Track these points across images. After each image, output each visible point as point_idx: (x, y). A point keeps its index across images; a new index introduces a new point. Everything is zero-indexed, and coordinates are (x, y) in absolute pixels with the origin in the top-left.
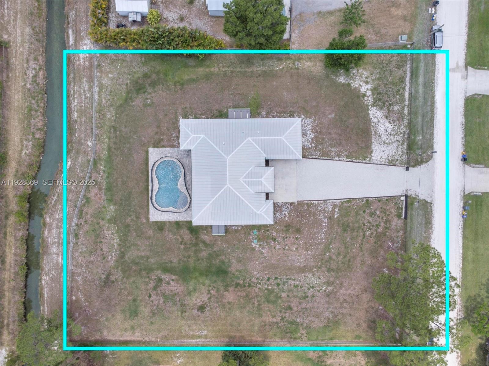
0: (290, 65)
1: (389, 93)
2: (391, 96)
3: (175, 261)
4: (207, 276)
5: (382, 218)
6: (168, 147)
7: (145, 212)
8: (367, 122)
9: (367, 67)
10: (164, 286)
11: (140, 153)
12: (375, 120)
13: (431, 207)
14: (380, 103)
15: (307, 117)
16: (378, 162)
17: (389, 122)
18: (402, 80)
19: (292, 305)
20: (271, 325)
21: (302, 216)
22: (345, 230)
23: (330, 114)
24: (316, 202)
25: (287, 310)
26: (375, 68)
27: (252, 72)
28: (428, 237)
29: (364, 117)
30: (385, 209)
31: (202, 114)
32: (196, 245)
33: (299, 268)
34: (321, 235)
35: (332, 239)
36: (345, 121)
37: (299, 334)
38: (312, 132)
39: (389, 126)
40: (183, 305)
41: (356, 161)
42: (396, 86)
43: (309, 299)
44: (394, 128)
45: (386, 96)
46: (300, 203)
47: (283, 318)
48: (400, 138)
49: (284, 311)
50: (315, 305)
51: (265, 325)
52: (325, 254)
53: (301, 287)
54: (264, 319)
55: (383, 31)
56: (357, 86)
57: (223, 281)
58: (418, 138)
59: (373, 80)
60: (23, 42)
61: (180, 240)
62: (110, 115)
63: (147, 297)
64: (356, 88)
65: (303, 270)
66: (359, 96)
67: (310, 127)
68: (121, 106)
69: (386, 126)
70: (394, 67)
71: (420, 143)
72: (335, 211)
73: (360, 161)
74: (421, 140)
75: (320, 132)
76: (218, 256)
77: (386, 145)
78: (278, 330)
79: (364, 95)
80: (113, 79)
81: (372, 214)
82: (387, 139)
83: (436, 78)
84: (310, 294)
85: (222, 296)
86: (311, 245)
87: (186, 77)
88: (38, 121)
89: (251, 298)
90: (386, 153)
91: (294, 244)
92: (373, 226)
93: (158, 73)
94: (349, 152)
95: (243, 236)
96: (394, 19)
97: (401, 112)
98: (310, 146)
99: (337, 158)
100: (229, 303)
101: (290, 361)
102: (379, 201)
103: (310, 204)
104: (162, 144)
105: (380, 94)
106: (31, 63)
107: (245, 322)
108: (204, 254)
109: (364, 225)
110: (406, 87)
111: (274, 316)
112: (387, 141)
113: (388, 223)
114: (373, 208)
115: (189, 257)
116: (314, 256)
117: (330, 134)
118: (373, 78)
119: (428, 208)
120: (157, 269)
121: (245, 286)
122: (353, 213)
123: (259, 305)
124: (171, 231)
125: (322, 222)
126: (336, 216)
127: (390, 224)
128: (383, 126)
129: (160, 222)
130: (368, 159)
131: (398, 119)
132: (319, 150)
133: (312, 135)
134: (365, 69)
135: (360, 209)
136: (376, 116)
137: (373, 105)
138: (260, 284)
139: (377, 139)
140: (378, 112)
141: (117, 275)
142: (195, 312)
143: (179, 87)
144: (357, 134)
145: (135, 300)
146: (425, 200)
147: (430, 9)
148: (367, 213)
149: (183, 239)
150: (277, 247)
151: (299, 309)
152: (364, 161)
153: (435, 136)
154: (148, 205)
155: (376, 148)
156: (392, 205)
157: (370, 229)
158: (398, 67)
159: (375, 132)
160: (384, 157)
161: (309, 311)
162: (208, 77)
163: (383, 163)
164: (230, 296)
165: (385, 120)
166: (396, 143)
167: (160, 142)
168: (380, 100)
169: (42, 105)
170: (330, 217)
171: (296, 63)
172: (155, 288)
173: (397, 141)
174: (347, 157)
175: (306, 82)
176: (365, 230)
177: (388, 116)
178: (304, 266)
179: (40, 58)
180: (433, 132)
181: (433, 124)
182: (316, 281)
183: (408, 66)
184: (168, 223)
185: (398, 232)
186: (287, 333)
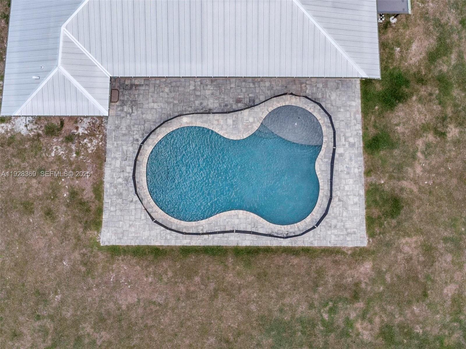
6: (101, 175)
7: (335, 262)
11: (117, 281)
32: (443, 82)
104: (88, 194)
124: (400, 168)
129: (368, 207)
149: (425, 128)
154: (307, 251)
167: (82, 203)
184: (373, 179)
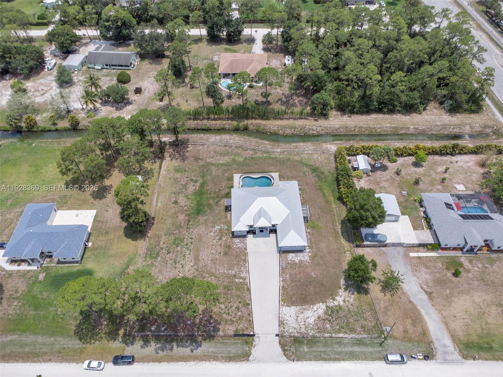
0: (346, 248)
1: (339, 319)
2: (338, 321)
3: (208, 188)
4: (197, 204)
5: (235, 317)
7: (239, 172)
8: (313, 302)
9: (357, 301)
10: (192, 184)
11: (275, 169)
12: (315, 308)
13: (245, 360)
14: (330, 312)
15: (310, 257)
16: (281, 312)
17: (315, 320)
18: (353, 331)
19: (171, 254)
20: (158, 242)
21: (236, 256)
22: (225, 287)
23: (315, 274)
24: (247, 265)
25: (168, 251)
26: (357, 307)
27: (336, 226)
28: (218, 359)
29: (316, 300)
30: (242, 319)
31: (303, 197)
32: (218, 197)
33: (198, 256)
34: (222, 270)
35: (219, 278)
36: (311, 285)
37: (148, 259)
38: (299, 261)
39: (311, 320)
40: (179, 193)
41: (281, 294)
42: (347, 326)
43: (174, 265)
44: (311, 324)
45: (336, 317)
46: (246, 254)
47: (162, 249)
48: (303, 330)
49: (167, 249)
50: (168, 270)
51: (158, 238)
52: (207, 273)
53: (183, 259)
54: (163, 237)
55: (389, 313)
56: (340, 294)
57: (192, 213)
58: (305, 348)
59: (348, 306)
60: (330, 125)
61: (221, 189)
62: (296, 158)
63: (186, 176)
64: (339, 293)
65: (197, 258)
66: (333, 295)
67: (303, 259)
68: (302, 162)
69: (312, 318)
70: (362, 324)
71: (301, 350)
72: (240, 279)
73: (281, 297)
74: (304, 350)
75: (300, 266)
76: (210, 209)
77: (296, 318)
78: (153, 246)
79: (334, 300)
80: (317, 159)
81: (238, 308)
82: (301, 319)
83: (361, 361)
84: (177, 265)
85: (182, 213)
86: (215, 263)
87: (325, 191)
88: (288, 131)
89: (179, 229)
90: (289, 318)
91: (216, 252)
92: (228, 310)
93: (325, 178)
94: (287, 288)
95: (223, 221)
96: (402, 322)
97: (324, 331)
98: (289, 259)
99: (281, 279)
100: (177, 217)
101: (129, 254)
102: (249, 314)
103: (245, 261)
105: (338, 312)
106: (320, 128)
107: (162, 226)
108: (211, 201)
109: (229, 303)
110: (347, 335)
111: (164, 243)
112: (299, 319)
113: (230, 323)
114: (243, 309)
115: (210, 194)
116: (206, 266)
117: (300, 273)
118: (349, 306)
119: (243, 358)
120: (203, 180)
121: (188, 225)
122: (239, 293)
123: (174, 234)
124: (227, 184)
125: (232, 270)
126: (236, 280)
127: (230, 324)
128: (311, 315)
129: (233, 179)
130: (283, 303)
131: (318, 328)
132: (286, 266)
133: (297, 261)
134: (355, 299)
135: (242, 299)
136: (319, 309)
137: (327, 307)
138: (188, 234)
139: (300, 311)
140: (322, 311)
141: (201, 163)
142: (174, 199)
143: (318, 188)
144: (302, 294)
145: (185, 171)
146: (250, 355)
147: (421, 355)
148: (239, 304)
150: (215, 241)
151: (167, 259)
152: (280, 300)
153: (309, 362)
154: (243, 173)
155: (293, 310)
156: (246, 325)
157: (226, 307)
158: (363, 327)
159: (305, 309)
160: (285, 316)
161: (165, 265)
162: (328, 202)
163: (281, 316)
164: (182, 217)
165: (316, 317)
166: (299, 327)
168: (332, 312)
169: (298, 133)
170: (236, 276)
171: (349, 252)
172: (192, 180)
173: (300, 328)
174: (283, 287)
175: (336, 258)
176: (225, 303)
177: (320, 319)
178: (199, 259)
179: (323, 132)
180: (312, 360)
181: (319, 360)
182: (187, 269)
183: (366, 336)
185: (223, 332)
186: (151, 251)
